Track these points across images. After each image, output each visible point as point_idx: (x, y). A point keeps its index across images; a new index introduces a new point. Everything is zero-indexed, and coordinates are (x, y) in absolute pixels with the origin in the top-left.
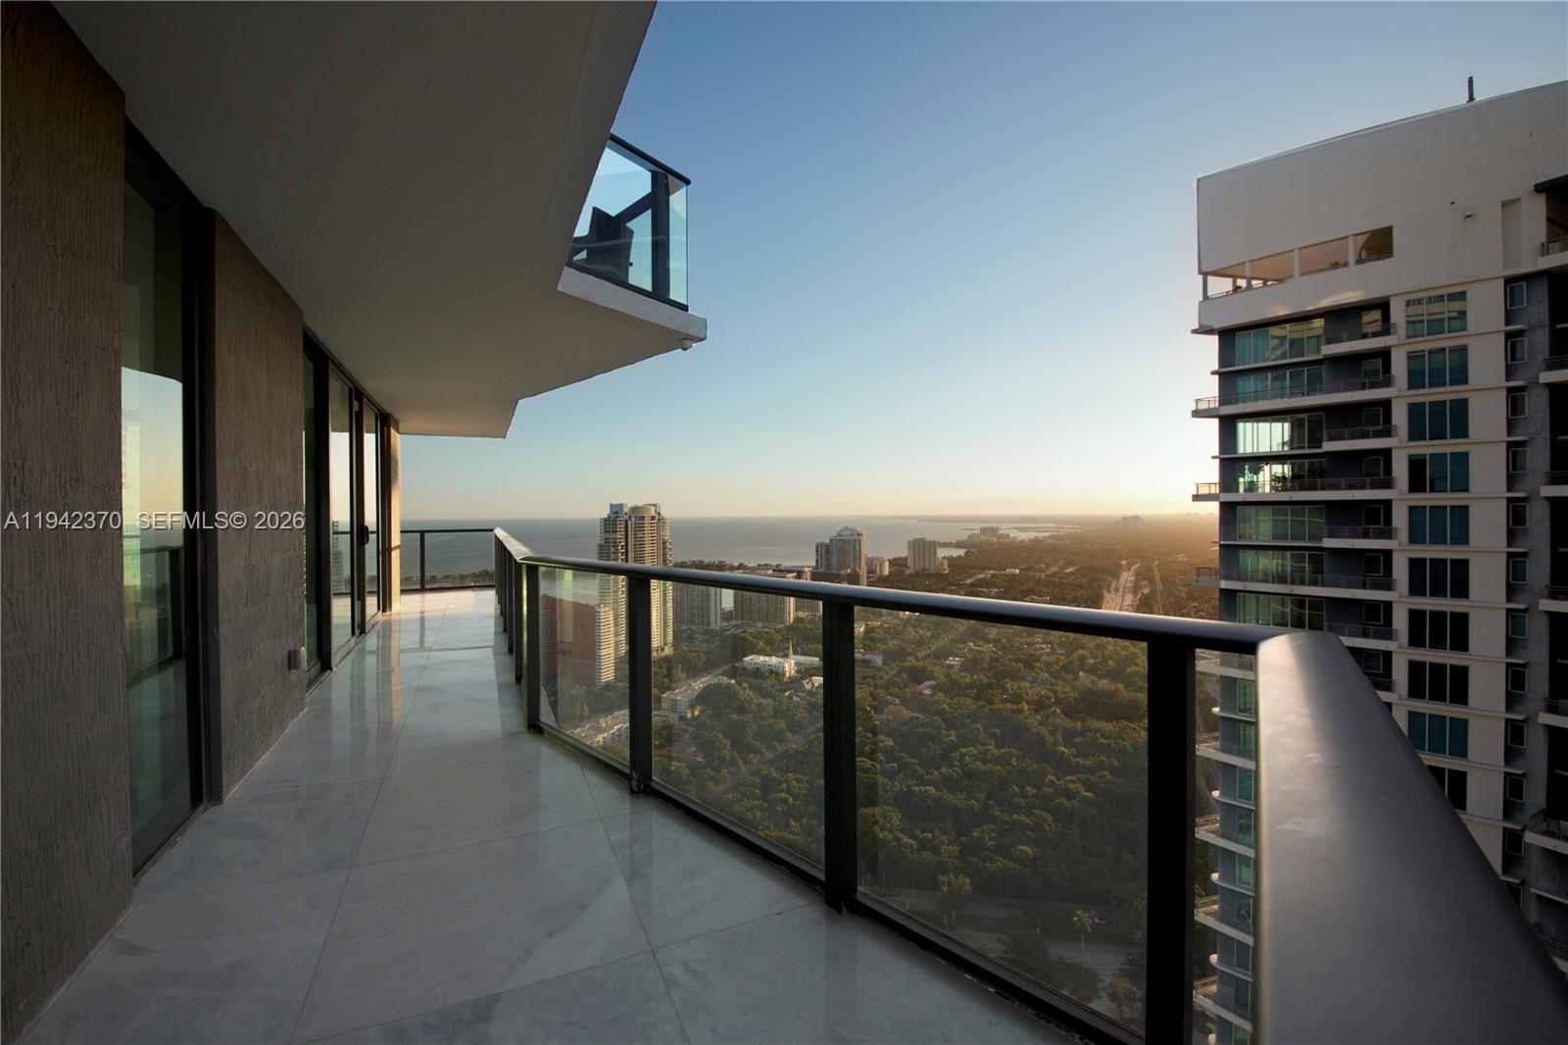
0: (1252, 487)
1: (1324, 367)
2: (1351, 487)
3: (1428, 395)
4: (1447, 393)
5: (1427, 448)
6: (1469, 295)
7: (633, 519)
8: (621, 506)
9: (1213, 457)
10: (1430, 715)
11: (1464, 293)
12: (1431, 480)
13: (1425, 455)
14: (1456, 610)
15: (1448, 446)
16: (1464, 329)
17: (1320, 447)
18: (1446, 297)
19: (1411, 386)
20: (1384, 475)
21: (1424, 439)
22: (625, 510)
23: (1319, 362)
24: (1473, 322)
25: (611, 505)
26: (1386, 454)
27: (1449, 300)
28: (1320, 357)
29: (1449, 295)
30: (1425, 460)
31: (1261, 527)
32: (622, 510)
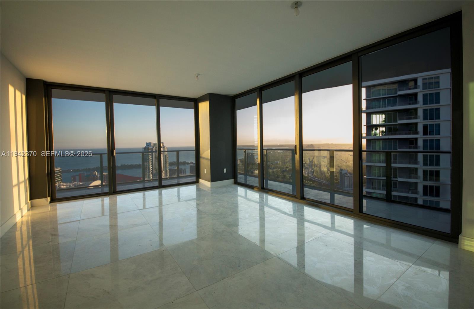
0: (375, 134)
1: (397, 98)
2: (406, 134)
3: (429, 106)
4: (434, 106)
5: (428, 122)
6: (440, 78)
7: (155, 147)
8: (150, 143)
9: (364, 125)
10: (429, 201)
11: (439, 77)
12: (429, 132)
13: (428, 124)
14: (436, 170)
15: (434, 122)
16: (439, 87)
17: (397, 122)
18: (434, 78)
19: (424, 104)
20: (415, 130)
21: (427, 120)
22: (152, 145)
23: (396, 97)
24: (442, 86)
25: (146, 143)
26: (416, 124)
27: (435, 79)
28: (397, 95)
29: (435, 77)
30: (427, 126)
31: (378, 146)
32: (150, 144)
